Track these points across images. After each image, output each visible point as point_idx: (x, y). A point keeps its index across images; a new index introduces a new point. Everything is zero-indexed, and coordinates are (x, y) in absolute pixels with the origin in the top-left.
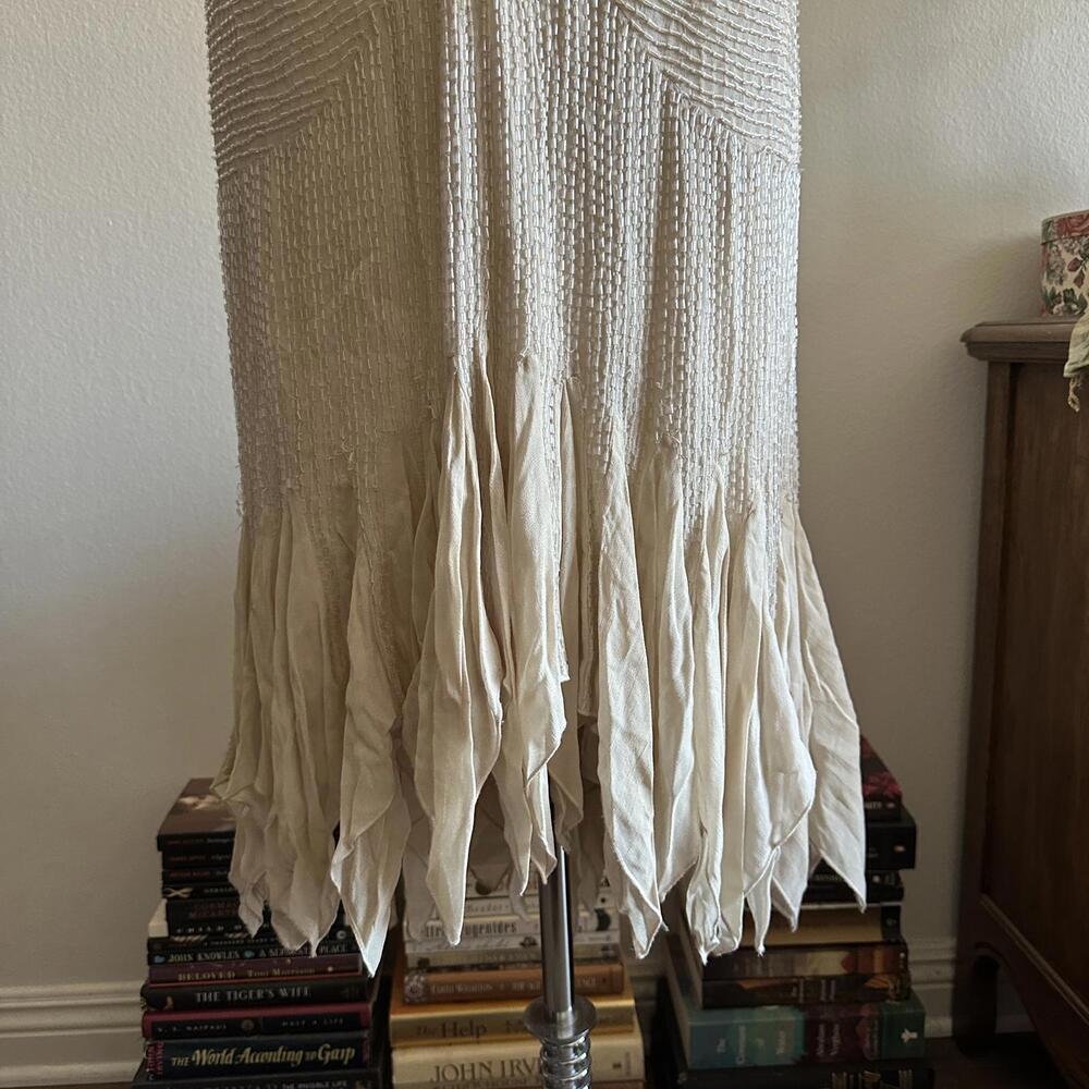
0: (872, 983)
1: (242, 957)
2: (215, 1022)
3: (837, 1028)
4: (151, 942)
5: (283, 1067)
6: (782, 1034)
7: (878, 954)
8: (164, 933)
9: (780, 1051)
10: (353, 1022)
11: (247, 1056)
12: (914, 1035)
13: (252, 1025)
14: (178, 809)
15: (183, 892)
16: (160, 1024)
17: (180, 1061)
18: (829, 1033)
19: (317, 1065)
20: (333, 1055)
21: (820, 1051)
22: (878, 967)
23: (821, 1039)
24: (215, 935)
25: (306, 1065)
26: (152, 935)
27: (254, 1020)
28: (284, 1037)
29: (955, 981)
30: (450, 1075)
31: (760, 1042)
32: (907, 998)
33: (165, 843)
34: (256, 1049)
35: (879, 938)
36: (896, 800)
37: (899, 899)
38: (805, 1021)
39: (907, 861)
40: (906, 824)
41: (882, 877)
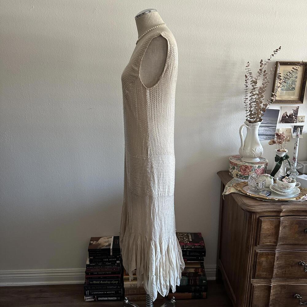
0: (199, 273)
1: (101, 267)
2: (96, 277)
3: (193, 280)
4: (87, 265)
5: (107, 284)
6: (184, 281)
7: (200, 269)
8: (89, 264)
9: (184, 283)
10: (118, 277)
11: (101, 282)
12: (205, 282)
13: (102, 277)
14: (90, 244)
15: (92, 258)
16: (88, 277)
17: (91, 283)
18: (192, 281)
19: (112, 284)
20: (115, 282)
21: (190, 283)
22: (200, 271)
23: (190, 282)
24: (97, 264)
25: (111, 284)
28: (107, 279)
29: (216, 271)
30: (133, 286)
32: (204, 276)
33: (89, 250)
34: (103, 281)
35: (200, 267)
36: (203, 246)
37: (203, 261)
38: (188, 279)
39: (205, 255)
40: (204, 250)
41: (201, 258)
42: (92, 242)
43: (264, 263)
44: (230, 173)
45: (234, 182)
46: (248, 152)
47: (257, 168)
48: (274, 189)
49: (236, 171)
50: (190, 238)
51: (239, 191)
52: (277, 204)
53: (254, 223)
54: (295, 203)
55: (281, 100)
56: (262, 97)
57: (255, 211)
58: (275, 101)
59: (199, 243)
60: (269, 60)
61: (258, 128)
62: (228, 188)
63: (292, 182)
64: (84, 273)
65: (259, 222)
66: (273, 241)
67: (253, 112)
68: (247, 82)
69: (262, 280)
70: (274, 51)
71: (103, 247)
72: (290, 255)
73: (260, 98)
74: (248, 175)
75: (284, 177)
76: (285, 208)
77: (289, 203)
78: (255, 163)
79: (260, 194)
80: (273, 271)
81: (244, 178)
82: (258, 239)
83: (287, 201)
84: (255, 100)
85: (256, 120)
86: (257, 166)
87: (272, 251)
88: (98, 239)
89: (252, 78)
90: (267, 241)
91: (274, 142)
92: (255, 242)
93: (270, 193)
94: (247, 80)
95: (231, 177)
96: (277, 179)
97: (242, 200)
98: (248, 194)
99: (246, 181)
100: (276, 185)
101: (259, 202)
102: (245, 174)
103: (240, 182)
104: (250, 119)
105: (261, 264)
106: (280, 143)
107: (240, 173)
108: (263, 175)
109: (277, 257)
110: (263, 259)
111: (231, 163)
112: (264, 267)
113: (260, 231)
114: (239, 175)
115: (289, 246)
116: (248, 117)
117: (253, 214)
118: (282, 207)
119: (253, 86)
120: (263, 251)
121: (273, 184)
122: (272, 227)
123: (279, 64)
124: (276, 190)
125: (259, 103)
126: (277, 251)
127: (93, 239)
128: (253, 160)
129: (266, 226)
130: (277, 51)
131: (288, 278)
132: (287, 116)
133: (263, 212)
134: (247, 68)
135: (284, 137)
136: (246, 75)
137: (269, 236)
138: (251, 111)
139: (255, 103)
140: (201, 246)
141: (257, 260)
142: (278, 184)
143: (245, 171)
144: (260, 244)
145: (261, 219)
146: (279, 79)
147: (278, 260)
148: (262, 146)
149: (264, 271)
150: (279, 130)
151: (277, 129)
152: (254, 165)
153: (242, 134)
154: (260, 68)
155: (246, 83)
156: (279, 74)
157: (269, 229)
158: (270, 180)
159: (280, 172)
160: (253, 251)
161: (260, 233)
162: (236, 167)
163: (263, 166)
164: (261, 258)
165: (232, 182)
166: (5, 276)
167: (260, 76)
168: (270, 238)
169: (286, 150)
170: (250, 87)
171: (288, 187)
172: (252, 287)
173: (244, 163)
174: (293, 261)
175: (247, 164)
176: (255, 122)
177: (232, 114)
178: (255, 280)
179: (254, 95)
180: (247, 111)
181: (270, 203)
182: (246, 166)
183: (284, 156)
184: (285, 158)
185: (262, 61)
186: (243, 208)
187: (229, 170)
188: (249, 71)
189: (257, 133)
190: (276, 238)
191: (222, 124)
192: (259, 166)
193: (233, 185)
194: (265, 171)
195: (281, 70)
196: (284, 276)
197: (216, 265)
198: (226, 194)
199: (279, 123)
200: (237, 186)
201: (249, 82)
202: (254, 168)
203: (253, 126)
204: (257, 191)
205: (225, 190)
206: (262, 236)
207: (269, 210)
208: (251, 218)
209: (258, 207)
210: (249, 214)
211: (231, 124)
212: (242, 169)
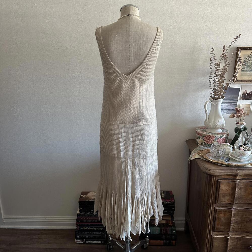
0: (169, 225)
1: (89, 216)
2: (85, 224)
4: (78, 214)
5: (94, 230)
6: (157, 230)
7: (170, 221)
8: (79, 213)
9: (157, 232)
12: (174, 232)
13: (90, 225)
14: (81, 197)
15: (82, 208)
16: (79, 224)
17: (81, 228)
18: (163, 231)
19: (98, 230)
20: (100, 229)
21: (162, 233)
22: (170, 223)
23: (162, 231)
24: (85, 213)
25: (96, 230)
26: (78, 213)
27: (90, 224)
28: (94, 226)
29: (185, 223)
31: (154, 231)
32: (174, 227)
33: (79, 202)
34: (90, 228)
35: (170, 219)
36: (173, 202)
37: (173, 214)
38: (160, 229)
39: (174, 210)
40: (174, 206)
41: (171, 212)
42: (82, 196)
43: (223, 219)
44: (196, 142)
46: (212, 123)
47: (219, 138)
48: (232, 156)
49: (201, 140)
50: (163, 195)
51: (202, 157)
52: (234, 168)
53: (214, 184)
54: (249, 168)
55: (241, 80)
56: (224, 77)
57: (214, 174)
58: (236, 81)
59: (170, 199)
60: (230, 45)
61: (221, 103)
62: (194, 154)
63: (249, 150)
64: (76, 221)
65: (218, 184)
66: (230, 200)
67: (216, 90)
69: (221, 233)
70: (235, 38)
71: (90, 200)
72: (245, 213)
73: (222, 78)
74: (211, 144)
75: (241, 146)
76: (240, 172)
77: (244, 169)
78: (218, 133)
79: (220, 160)
80: (230, 225)
81: (208, 146)
82: (217, 198)
83: (242, 167)
84: (219, 80)
86: (219, 136)
87: (230, 208)
88: (88, 193)
89: (216, 61)
90: (225, 200)
91: (234, 116)
92: (214, 200)
94: (212, 63)
95: (197, 145)
96: (236, 147)
97: (204, 165)
98: (209, 160)
99: (209, 148)
100: (234, 152)
101: (219, 167)
102: (209, 143)
103: (204, 149)
104: (214, 97)
105: (219, 219)
106: (239, 116)
107: (204, 142)
108: (224, 144)
109: (234, 214)
110: (222, 215)
111: (197, 133)
112: (222, 222)
113: (219, 191)
114: (204, 143)
115: (245, 205)
116: (212, 94)
117: (213, 177)
118: (238, 171)
119: (216, 68)
120: (221, 208)
121: (232, 151)
122: (229, 188)
123: (240, 50)
124: (234, 157)
125: (221, 83)
126: (233, 208)
127: (83, 193)
128: (217, 131)
129: (224, 187)
130: (237, 38)
131: (243, 232)
132: (247, 93)
133: (221, 175)
134: (212, 52)
135: (243, 111)
136: (210, 59)
137: (227, 195)
138: (214, 89)
139: (218, 83)
140: (172, 202)
141: (217, 216)
142: (236, 151)
143: (208, 140)
144: (218, 203)
145: (220, 181)
146: (240, 62)
147: (234, 216)
148: (224, 119)
149: (223, 226)
151: (238, 105)
152: (216, 135)
153: (207, 108)
154: (223, 53)
155: (211, 65)
156: (240, 57)
157: (227, 190)
158: (229, 148)
159: (238, 141)
160: (213, 208)
161: (219, 193)
162: (201, 137)
164: (220, 214)
165: (197, 149)
166: (14, 220)
167: (222, 59)
168: (228, 197)
169: (244, 123)
170: (214, 68)
171: (244, 154)
172: (212, 238)
173: (208, 133)
174: (248, 218)
175: (210, 134)
176: (218, 98)
177: (199, 92)
178: (215, 233)
179: (217, 76)
180: (211, 89)
181: (228, 168)
183: (243, 128)
184: (243, 130)
185: (224, 46)
186: (204, 172)
187: (196, 139)
188: (213, 55)
189: (220, 107)
190: (233, 197)
191: (191, 100)
192: (221, 136)
193: (197, 152)
194: (226, 140)
195: (242, 54)
196: (239, 231)
197: (185, 218)
198: (191, 159)
199: (239, 99)
200: (200, 152)
201: (213, 64)
202: (216, 138)
203: (217, 102)
204: (217, 157)
205: (191, 156)
206: (221, 196)
207: (226, 174)
208: (211, 180)
209: (217, 171)
210: (209, 177)
211: (198, 101)
212: (207, 138)
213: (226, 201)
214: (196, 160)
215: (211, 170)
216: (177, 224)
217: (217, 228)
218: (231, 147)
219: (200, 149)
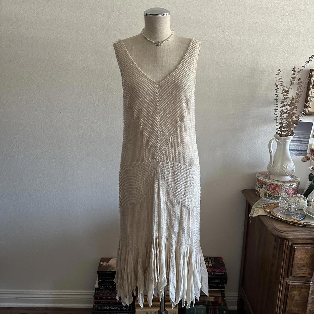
0: (219, 303)
1: (111, 292)
2: (106, 302)
3: (212, 310)
4: (96, 288)
5: (117, 310)
6: (203, 310)
7: (220, 298)
8: (98, 287)
9: (202, 313)
11: (111, 308)
12: (226, 312)
13: (112, 303)
14: (100, 265)
15: (101, 280)
16: (97, 302)
17: (99, 308)
18: (211, 311)
19: (123, 310)
20: (126, 309)
21: (209, 313)
22: (220, 300)
23: (209, 311)
24: (106, 288)
25: (121, 310)
27: (113, 302)
28: (117, 305)
29: (238, 300)
30: (145, 313)
31: (199, 311)
32: (225, 305)
33: (98, 272)
34: (113, 307)
35: (220, 295)
36: (224, 273)
37: (224, 289)
38: (207, 309)
39: (226, 283)
40: (226, 277)
41: (221, 285)
42: (102, 263)
43: (297, 298)
44: (257, 192)
45: (262, 203)
46: (278, 168)
47: (288, 187)
48: (308, 212)
49: (264, 190)
50: (210, 262)
51: (269, 213)
53: (286, 251)
56: (295, 107)
57: (288, 237)
58: (308, 113)
59: (220, 269)
60: (304, 67)
61: (290, 142)
62: (256, 209)
64: (93, 297)
65: (292, 250)
66: (308, 272)
67: (284, 125)
68: (278, 91)
70: (309, 57)
71: (113, 269)
73: (292, 109)
74: (277, 195)
78: (286, 181)
79: (293, 217)
80: (307, 306)
81: (273, 199)
82: (290, 269)
84: (287, 112)
85: (288, 133)
86: (288, 185)
87: (306, 283)
88: (109, 259)
89: (283, 87)
90: (300, 272)
91: (308, 159)
92: (286, 272)
93: (305, 217)
94: (278, 89)
95: (258, 197)
96: (312, 200)
97: (273, 225)
98: (279, 217)
99: (276, 201)
100: (311, 207)
101: (292, 227)
102: (275, 194)
103: (269, 203)
104: (281, 133)
105: (292, 298)
107: (268, 192)
108: (295, 195)
109: (312, 291)
110: (296, 292)
111: (258, 180)
112: (296, 302)
113: (293, 261)
114: (267, 194)
116: (278, 130)
117: (285, 241)
119: (284, 96)
120: (295, 283)
121: (306, 206)
122: (306, 256)
123: (313, 73)
124: (311, 213)
125: (292, 115)
126: (312, 283)
127: (103, 260)
128: (284, 178)
129: (300, 255)
130: (313, 58)
133: (296, 239)
134: (277, 76)
136: (276, 84)
137: (303, 266)
138: (281, 123)
139: (287, 115)
140: (222, 273)
141: (289, 293)
143: (274, 190)
144: (292, 276)
145: (295, 247)
147: (312, 294)
148: (293, 163)
149: (296, 307)
150: (312, 145)
151: (310, 144)
152: (285, 184)
153: (271, 148)
154: (293, 76)
155: (276, 92)
157: (303, 259)
158: (304, 202)
160: (284, 283)
161: (293, 263)
162: (264, 186)
163: (295, 185)
164: (293, 292)
165: (260, 202)
167: (292, 85)
168: (304, 269)
170: (281, 96)
173: (274, 181)
175: (277, 183)
176: (287, 135)
177: (260, 126)
179: (285, 106)
180: (277, 123)
181: (306, 229)
182: (276, 184)
185: (294, 68)
186: (274, 234)
187: (256, 188)
188: (279, 79)
189: (288, 148)
190: (312, 269)
191: (249, 137)
192: (290, 185)
193: (261, 206)
194: (297, 191)
197: (238, 293)
198: (253, 216)
199: (312, 137)
200: (266, 207)
201: (280, 91)
202: (285, 187)
203: (284, 141)
204: (288, 214)
205: (252, 212)
206: (295, 266)
207: (304, 236)
208: (283, 245)
209: (291, 233)
210: (280, 240)
211: (258, 138)
212: (272, 188)
213: (302, 274)
214: (261, 217)
215: (284, 232)
216: (228, 301)
217: (289, 309)
218: (305, 200)
219: (263, 202)
